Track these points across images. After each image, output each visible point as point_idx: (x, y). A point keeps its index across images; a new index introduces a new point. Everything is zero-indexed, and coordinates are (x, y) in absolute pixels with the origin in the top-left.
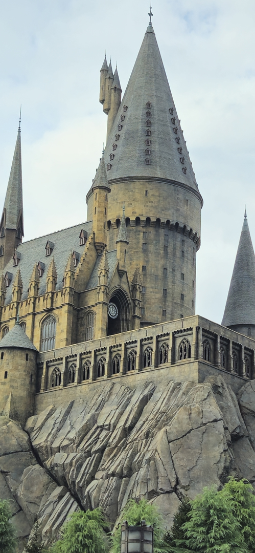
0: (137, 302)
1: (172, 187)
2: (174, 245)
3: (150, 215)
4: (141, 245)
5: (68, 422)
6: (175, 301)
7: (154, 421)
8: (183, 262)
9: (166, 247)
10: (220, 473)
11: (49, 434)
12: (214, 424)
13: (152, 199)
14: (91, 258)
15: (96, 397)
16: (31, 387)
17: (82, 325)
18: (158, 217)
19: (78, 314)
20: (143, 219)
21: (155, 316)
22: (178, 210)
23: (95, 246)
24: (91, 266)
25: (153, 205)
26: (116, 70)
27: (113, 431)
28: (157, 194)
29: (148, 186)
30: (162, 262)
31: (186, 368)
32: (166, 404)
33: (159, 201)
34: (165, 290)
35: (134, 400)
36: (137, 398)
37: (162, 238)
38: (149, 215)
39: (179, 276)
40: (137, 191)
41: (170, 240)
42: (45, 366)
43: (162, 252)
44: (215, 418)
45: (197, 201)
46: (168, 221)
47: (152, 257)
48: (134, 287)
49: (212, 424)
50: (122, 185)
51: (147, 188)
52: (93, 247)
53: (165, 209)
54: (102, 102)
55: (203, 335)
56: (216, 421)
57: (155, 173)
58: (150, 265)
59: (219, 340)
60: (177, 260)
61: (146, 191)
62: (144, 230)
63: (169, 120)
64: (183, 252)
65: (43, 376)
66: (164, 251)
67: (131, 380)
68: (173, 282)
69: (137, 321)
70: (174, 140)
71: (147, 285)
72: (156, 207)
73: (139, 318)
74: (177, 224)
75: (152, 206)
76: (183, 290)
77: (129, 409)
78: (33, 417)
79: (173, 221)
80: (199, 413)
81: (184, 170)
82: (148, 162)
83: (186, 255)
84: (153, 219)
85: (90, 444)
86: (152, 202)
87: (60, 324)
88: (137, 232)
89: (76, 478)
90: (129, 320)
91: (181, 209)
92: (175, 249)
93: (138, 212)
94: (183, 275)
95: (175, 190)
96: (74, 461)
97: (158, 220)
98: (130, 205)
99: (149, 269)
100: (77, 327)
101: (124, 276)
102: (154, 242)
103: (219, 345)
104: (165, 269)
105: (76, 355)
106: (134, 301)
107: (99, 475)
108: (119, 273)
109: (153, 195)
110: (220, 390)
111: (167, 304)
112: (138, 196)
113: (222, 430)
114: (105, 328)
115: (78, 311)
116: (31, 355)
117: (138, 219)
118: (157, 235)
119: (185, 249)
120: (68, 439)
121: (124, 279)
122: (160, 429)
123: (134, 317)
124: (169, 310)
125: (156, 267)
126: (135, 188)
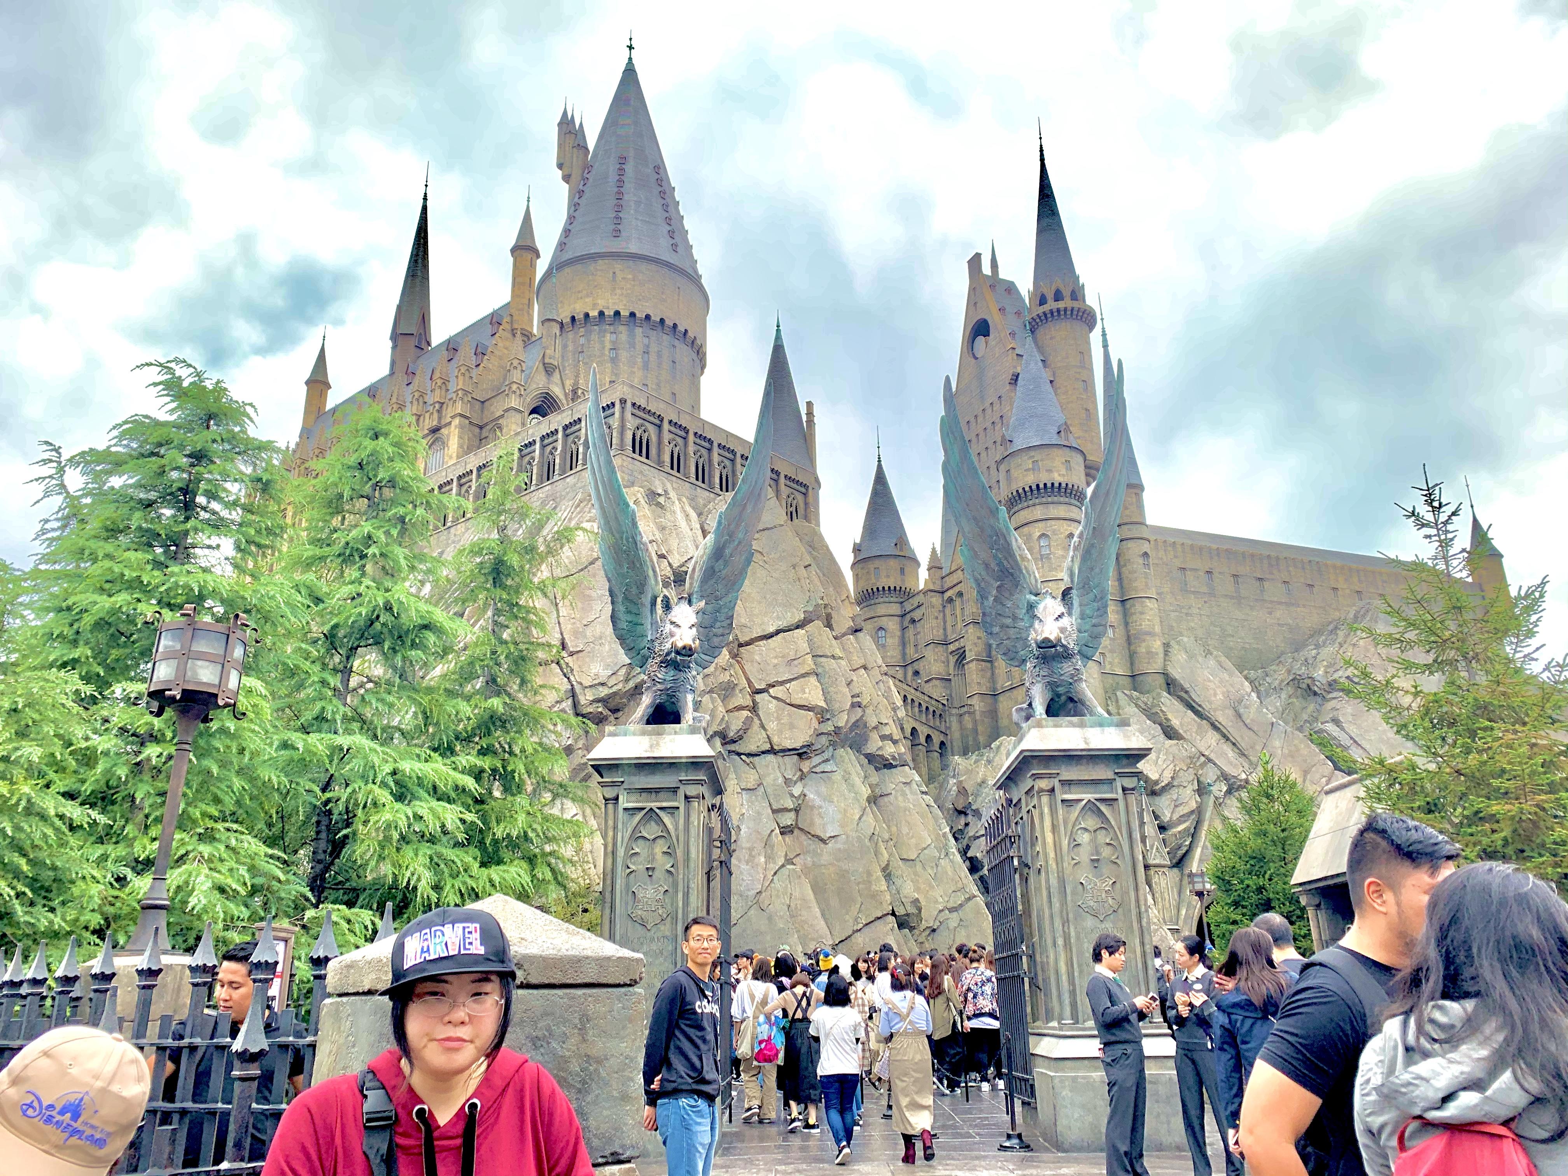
1: (652, 267)
2: (660, 351)
3: (620, 307)
4: (607, 353)
8: (675, 377)
9: (646, 354)
13: (622, 284)
14: (505, 351)
18: (632, 309)
19: (480, 433)
20: (609, 312)
22: (663, 301)
23: (513, 334)
24: (504, 363)
25: (625, 292)
26: (581, 124)
28: (630, 277)
29: (618, 266)
30: (639, 374)
33: (633, 287)
37: (639, 341)
38: (617, 308)
40: (600, 273)
41: (652, 344)
43: (640, 360)
45: (697, 293)
46: (648, 316)
47: (623, 367)
48: (575, 392)
50: (579, 267)
51: (614, 268)
52: (509, 335)
53: (643, 298)
54: (560, 166)
55: (634, 415)
57: (627, 248)
58: (621, 380)
59: (666, 426)
60: (664, 372)
61: (615, 273)
62: (612, 328)
63: (653, 179)
66: (643, 359)
72: (629, 296)
74: (662, 320)
75: (622, 295)
79: (656, 315)
81: (674, 247)
82: (616, 233)
83: (678, 366)
84: (625, 313)
86: (622, 288)
88: (602, 333)
91: (669, 300)
92: (660, 356)
93: (601, 304)
95: (658, 271)
97: (633, 315)
98: (590, 295)
101: (556, 374)
102: (628, 346)
108: (545, 368)
109: (624, 279)
110: (661, 500)
112: (601, 281)
115: (479, 427)
117: (601, 313)
118: (632, 335)
119: (678, 358)
126: (597, 270)
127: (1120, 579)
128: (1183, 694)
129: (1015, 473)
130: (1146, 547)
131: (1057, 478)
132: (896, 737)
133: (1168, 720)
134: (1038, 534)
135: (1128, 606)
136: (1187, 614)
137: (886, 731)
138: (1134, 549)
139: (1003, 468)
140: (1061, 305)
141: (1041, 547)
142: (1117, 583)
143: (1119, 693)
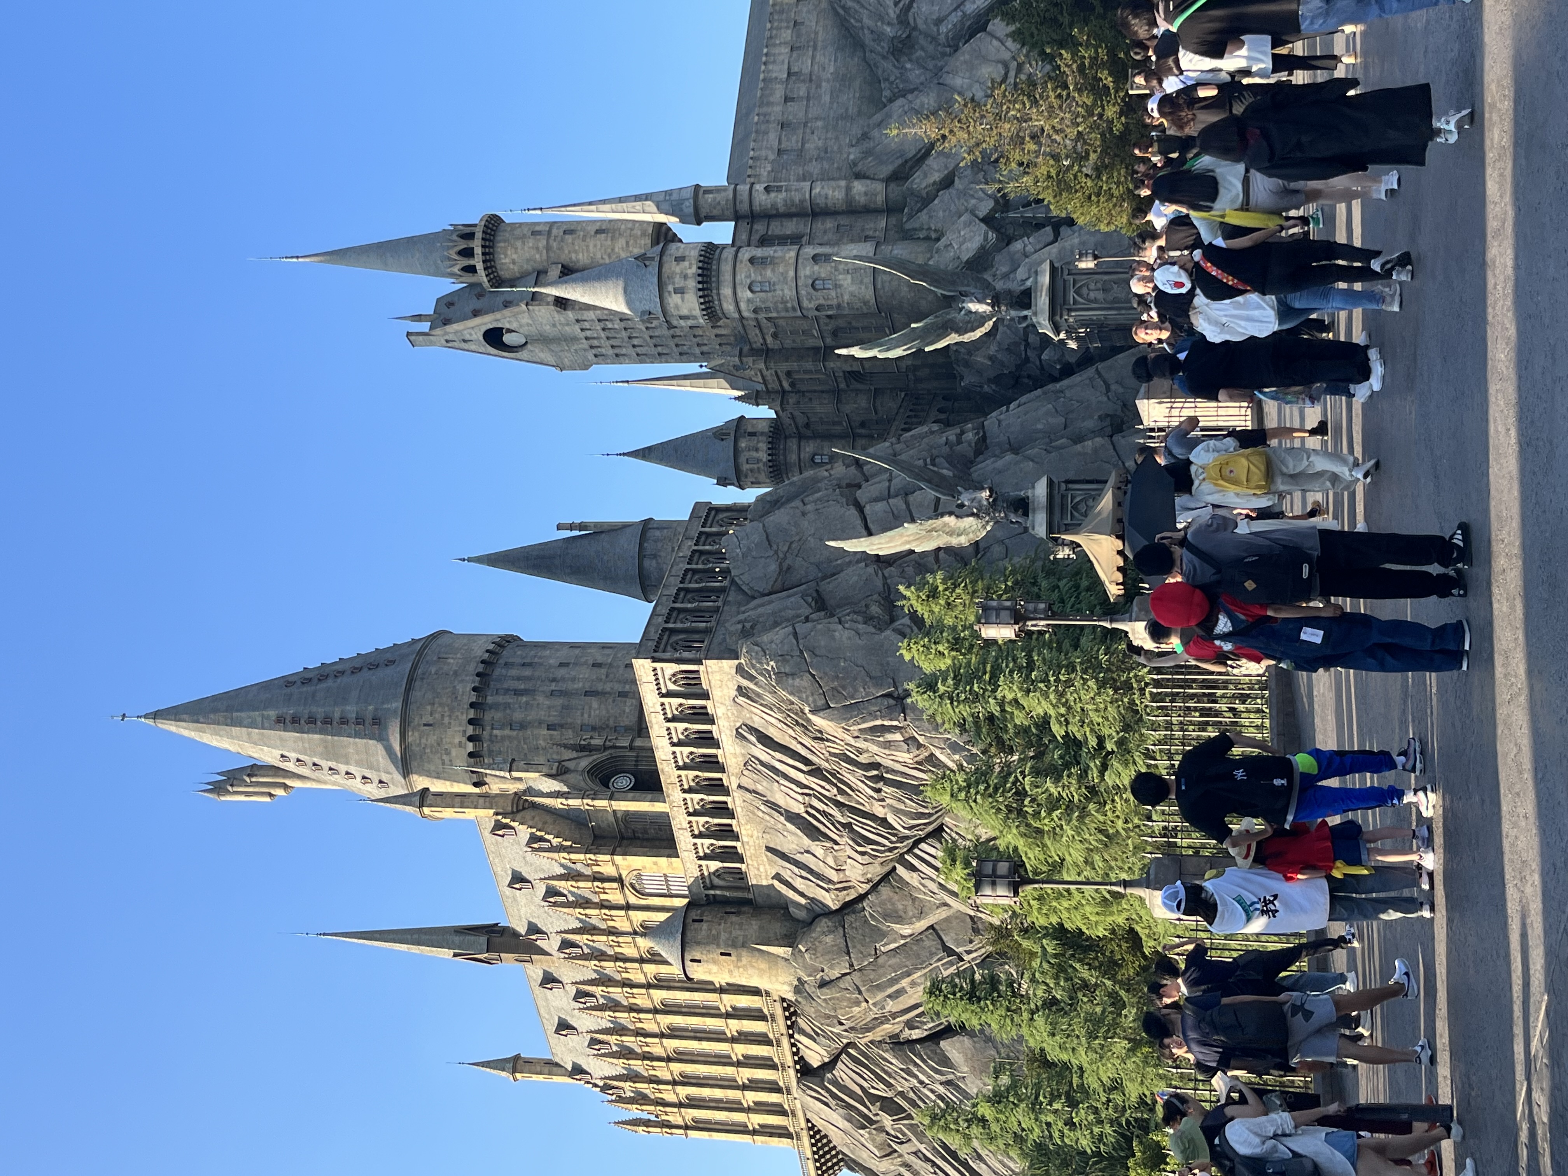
0: (608, 743)
1: (418, 684)
2: (513, 678)
3: (464, 718)
4: (514, 733)
5: (798, 857)
6: (604, 677)
7: (797, 728)
8: (541, 664)
9: (517, 693)
10: (873, 630)
11: (818, 885)
12: (800, 637)
13: (437, 716)
14: (537, 819)
15: (760, 814)
16: (744, 913)
17: (645, 832)
18: (467, 706)
19: (628, 839)
20: (470, 730)
21: (627, 710)
22: (456, 673)
23: (518, 811)
24: (549, 818)
25: (447, 714)
26: (220, 774)
27: (813, 789)
28: (429, 708)
29: (415, 722)
30: (541, 699)
31: (715, 679)
32: (771, 709)
33: (441, 705)
34: (586, 694)
35: (764, 757)
36: (761, 752)
37: (500, 699)
38: (465, 722)
39: (563, 672)
40: (424, 741)
41: (505, 686)
42: (712, 892)
43: (524, 699)
44: (791, 637)
45: (441, 641)
46: (474, 689)
47: (532, 716)
48: (581, 748)
49: (801, 641)
51: (419, 725)
52: (519, 816)
53: (454, 695)
55: (664, 651)
56: (795, 634)
57: (395, 711)
58: (546, 718)
59: (671, 625)
60: (537, 674)
61: (425, 725)
62: (488, 728)
63: (305, 689)
64: (524, 665)
65: (727, 894)
66: (522, 695)
67: (734, 760)
68: (573, 680)
69: (638, 743)
70: (339, 680)
71: (579, 722)
72: (452, 710)
73: (632, 741)
74: (478, 675)
75: (450, 716)
76: (586, 663)
77: (778, 765)
78: (791, 909)
79: (474, 682)
80: (785, 661)
81: (390, 663)
82: (377, 721)
83: (527, 660)
84: (472, 714)
85: (833, 824)
86: (443, 716)
87: (644, 868)
88: (492, 739)
89: (884, 846)
90: (637, 757)
91: (455, 668)
92: (519, 679)
93: (460, 738)
94: (561, 665)
95: (422, 679)
96: (859, 849)
97: (472, 705)
98: (448, 753)
99: (554, 719)
100: (648, 840)
101: (566, 764)
102: (508, 711)
103: (679, 625)
104: (552, 693)
105: (695, 844)
106: (605, 748)
107: (879, 810)
108: (561, 774)
109: (431, 714)
111: (608, 689)
112: (432, 739)
113: (809, 625)
114: (649, 796)
115: (623, 838)
116: (694, 914)
117: (470, 739)
118: (495, 706)
119: (518, 660)
120: (825, 858)
121: (571, 765)
122: (809, 720)
123: (631, 748)
124: (618, 687)
125: (549, 707)
126: (420, 744)
127: (789, 215)
128: (910, 164)
129: (685, 312)
130: (759, 187)
131: (694, 270)
132: (958, 431)
133: (934, 183)
134: (749, 293)
135: (818, 210)
136: (826, 152)
137: (953, 438)
138: (762, 199)
139: (675, 323)
140: (478, 251)
141: (762, 291)
142: (795, 219)
143: (908, 226)
